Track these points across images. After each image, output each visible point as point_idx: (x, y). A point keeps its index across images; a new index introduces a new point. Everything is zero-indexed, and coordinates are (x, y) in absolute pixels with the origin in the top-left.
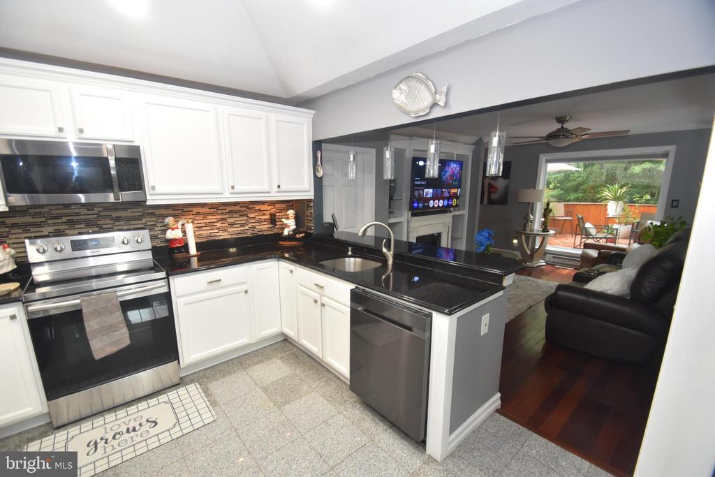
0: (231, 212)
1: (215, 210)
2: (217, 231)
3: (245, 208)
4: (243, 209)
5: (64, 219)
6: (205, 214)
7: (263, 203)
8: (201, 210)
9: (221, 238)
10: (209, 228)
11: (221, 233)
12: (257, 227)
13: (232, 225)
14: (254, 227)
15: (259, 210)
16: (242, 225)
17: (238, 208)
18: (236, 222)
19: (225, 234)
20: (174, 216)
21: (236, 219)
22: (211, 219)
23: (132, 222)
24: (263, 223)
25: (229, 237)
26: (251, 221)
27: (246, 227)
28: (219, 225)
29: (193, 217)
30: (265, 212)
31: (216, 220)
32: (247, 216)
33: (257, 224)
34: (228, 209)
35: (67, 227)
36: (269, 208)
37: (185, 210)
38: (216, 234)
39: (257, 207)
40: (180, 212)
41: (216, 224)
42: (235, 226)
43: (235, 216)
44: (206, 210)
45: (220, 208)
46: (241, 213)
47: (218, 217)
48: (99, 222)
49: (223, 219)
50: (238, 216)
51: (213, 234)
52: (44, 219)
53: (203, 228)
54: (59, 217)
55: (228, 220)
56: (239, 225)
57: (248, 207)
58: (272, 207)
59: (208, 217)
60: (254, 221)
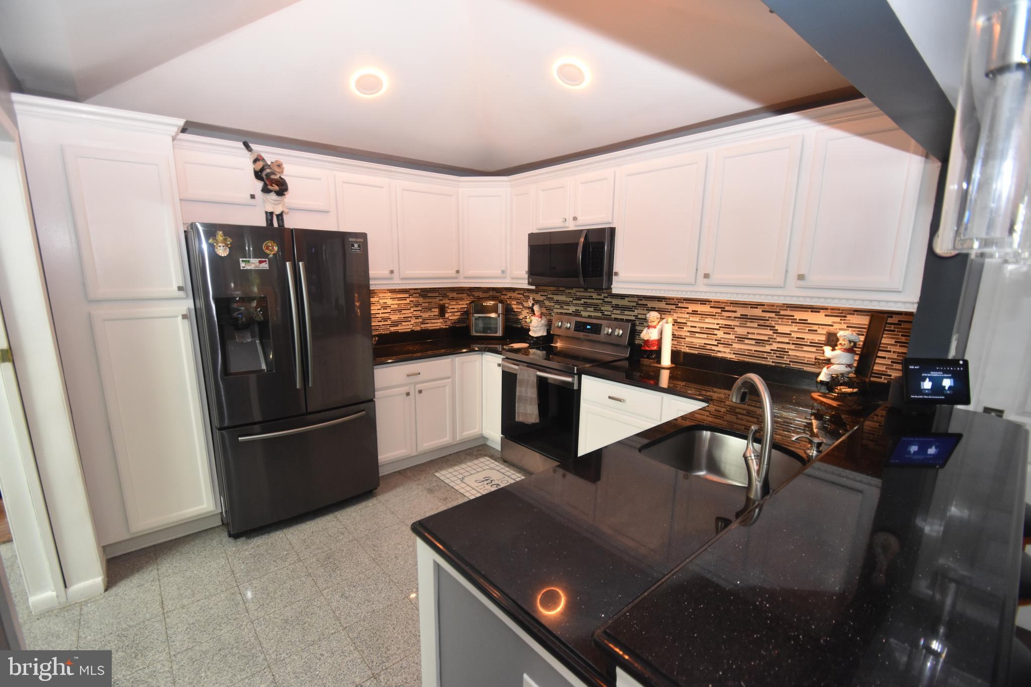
0: (744, 317)
1: (719, 310)
2: (715, 343)
3: (773, 315)
4: (767, 315)
5: (582, 301)
6: (704, 315)
7: (814, 309)
8: (700, 308)
9: (719, 355)
10: (705, 336)
11: (720, 348)
12: (791, 353)
13: (741, 339)
14: (783, 351)
15: (804, 322)
16: (759, 342)
17: (758, 312)
18: (750, 336)
19: (727, 350)
20: (659, 311)
21: (751, 331)
22: (711, 323)
23: (626, 313)
24: (805, 348)
25: (733, 356)
26: (779, 339)
27: (768, 348)
28: (720, 334)
29: (687, 316)
30: (815, 327)
31: (717, 327)
32: (772, 328)
33: (793, 347)
34: (740, 311)
35: (582, 309)
36: (829, 320)
37: (680, 305)
38: (714, 348)
39: (798, 315)
40: (674, 307)
41: (716, 332)
42: (747, 341)
43: (749, 324)
44: (706, 309)
45: (727, 308)
46: (762, 322)
47: (721, 322)
48: (602, 308)
49: (728, 326)
50: (755, 325)
51: (709, 347)
52: (571, 299)
53: (697, 335)
54: (579, 299)
55: (737, 329)
56: (753, 342)
57: (777, 313)
58: (838, 319)
59: (707, 320)
60: (787, 340)
